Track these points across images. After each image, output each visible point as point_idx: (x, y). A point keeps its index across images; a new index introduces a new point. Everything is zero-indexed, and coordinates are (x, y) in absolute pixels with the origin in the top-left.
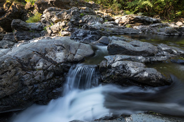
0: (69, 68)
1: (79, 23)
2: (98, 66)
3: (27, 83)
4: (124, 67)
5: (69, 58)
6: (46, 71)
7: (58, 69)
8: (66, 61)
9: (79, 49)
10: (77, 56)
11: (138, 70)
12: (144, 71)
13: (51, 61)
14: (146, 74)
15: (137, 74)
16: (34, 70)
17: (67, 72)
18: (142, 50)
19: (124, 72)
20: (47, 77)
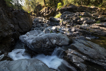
0: (56, 47)
1: (77, 22)
2: (65, 51)
3: (43, 47)
4: (71, 57)
5: (57, 43)
6: (48, 45)
7: (52, 46)
8: (56, 44)
9: (63, 41)
10: (60, 44)
11: (76, 61)
12: (79, 63)
13: (51, 42)
14: (78, 65)
15: (75, 63)
16: (46, 44)
17: (55, 48)
18: (87, 54)
19: (70, 59)
20: (48, 48)
